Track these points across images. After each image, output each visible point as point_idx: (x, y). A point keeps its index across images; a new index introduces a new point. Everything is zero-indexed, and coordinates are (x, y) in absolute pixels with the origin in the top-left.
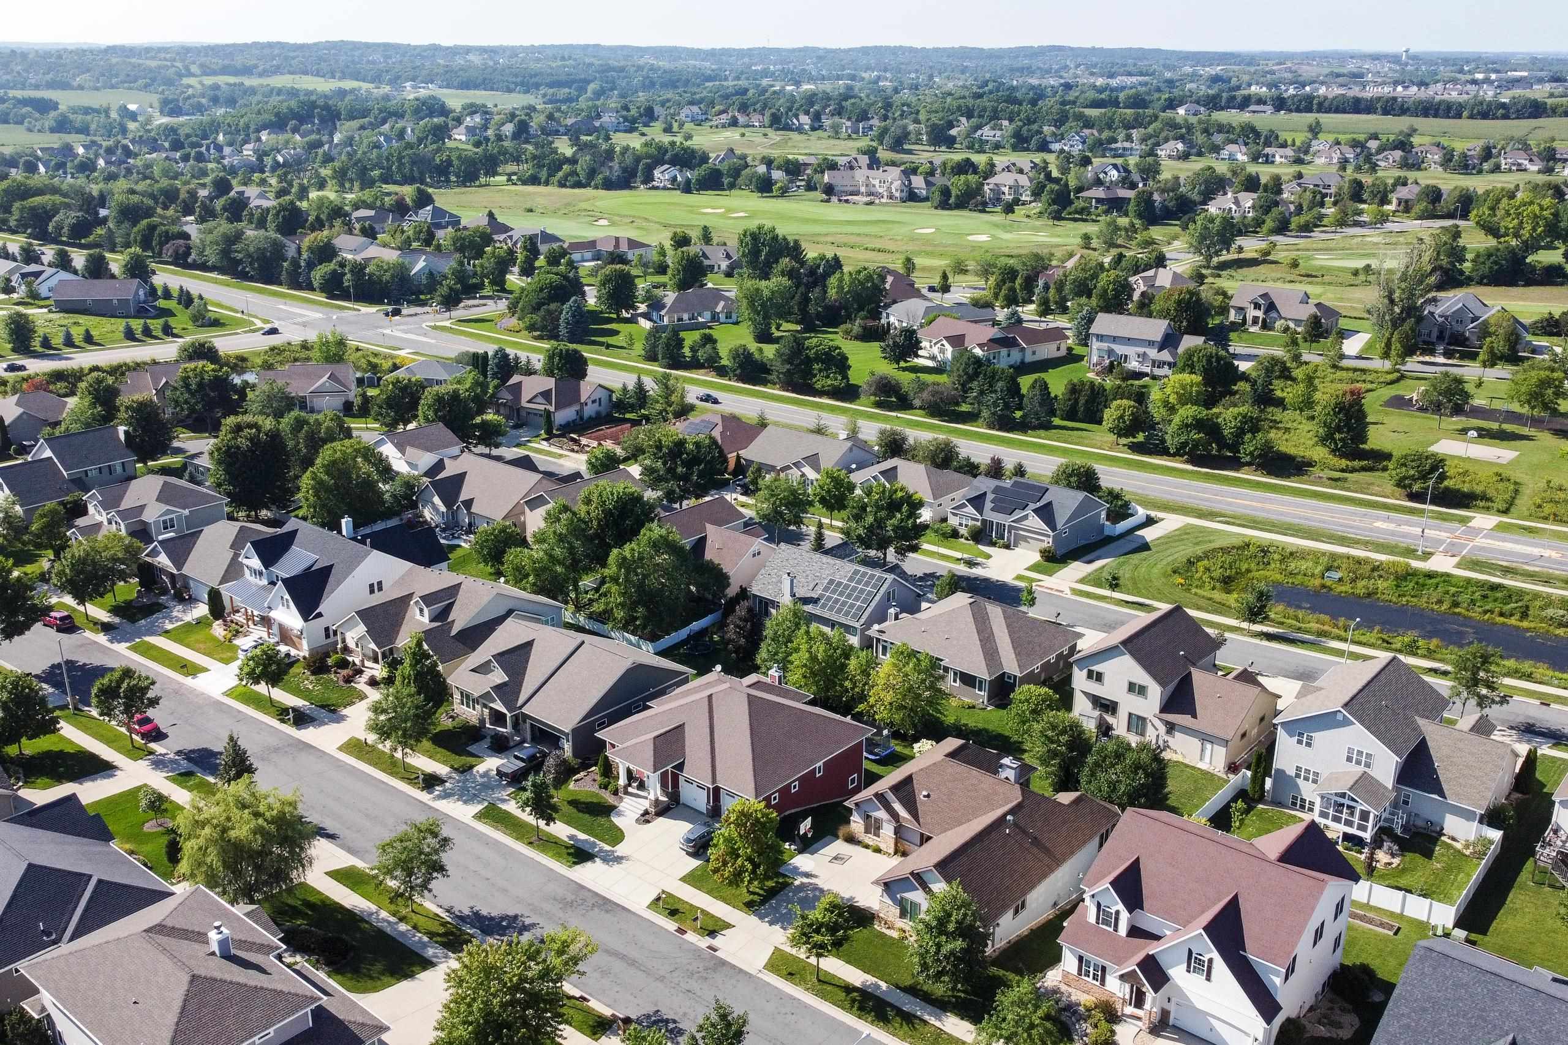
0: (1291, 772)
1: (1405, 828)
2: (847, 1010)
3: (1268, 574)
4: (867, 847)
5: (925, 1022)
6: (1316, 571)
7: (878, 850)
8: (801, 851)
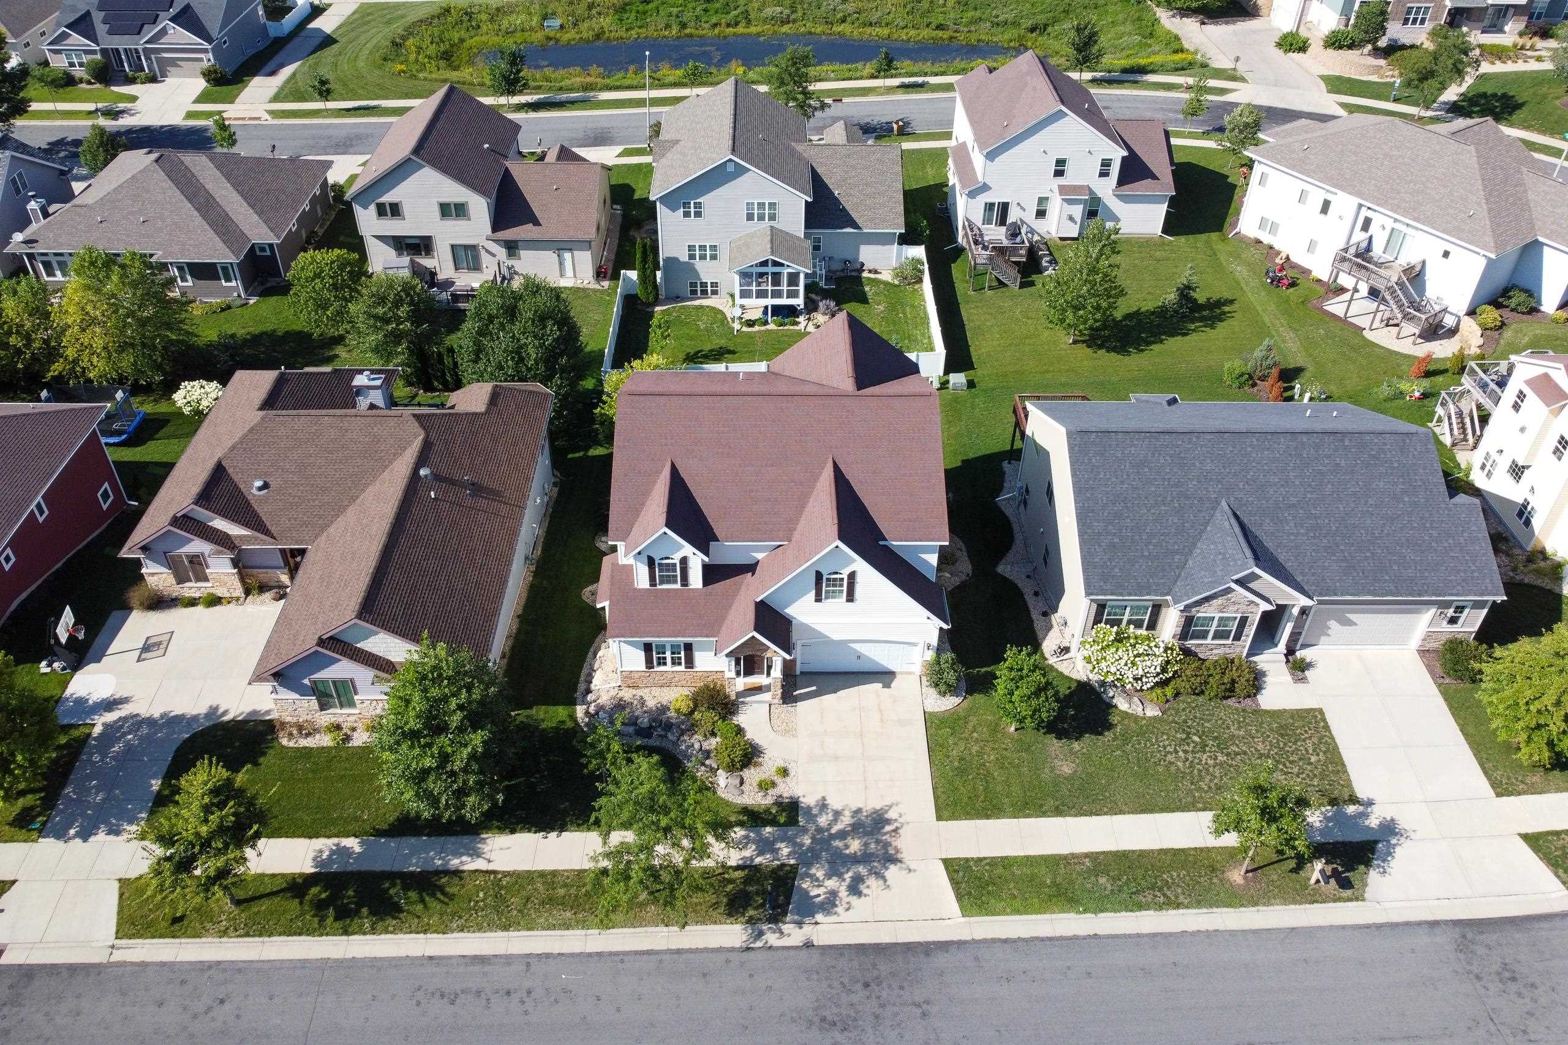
0: (684, 257)
1: (830, 277)
2: (320, 930)
3: (484, 38)
4: (192, 603)
5: (457, 873)
6: (534, 23)
7: (214, 601)
8: (76, 666)
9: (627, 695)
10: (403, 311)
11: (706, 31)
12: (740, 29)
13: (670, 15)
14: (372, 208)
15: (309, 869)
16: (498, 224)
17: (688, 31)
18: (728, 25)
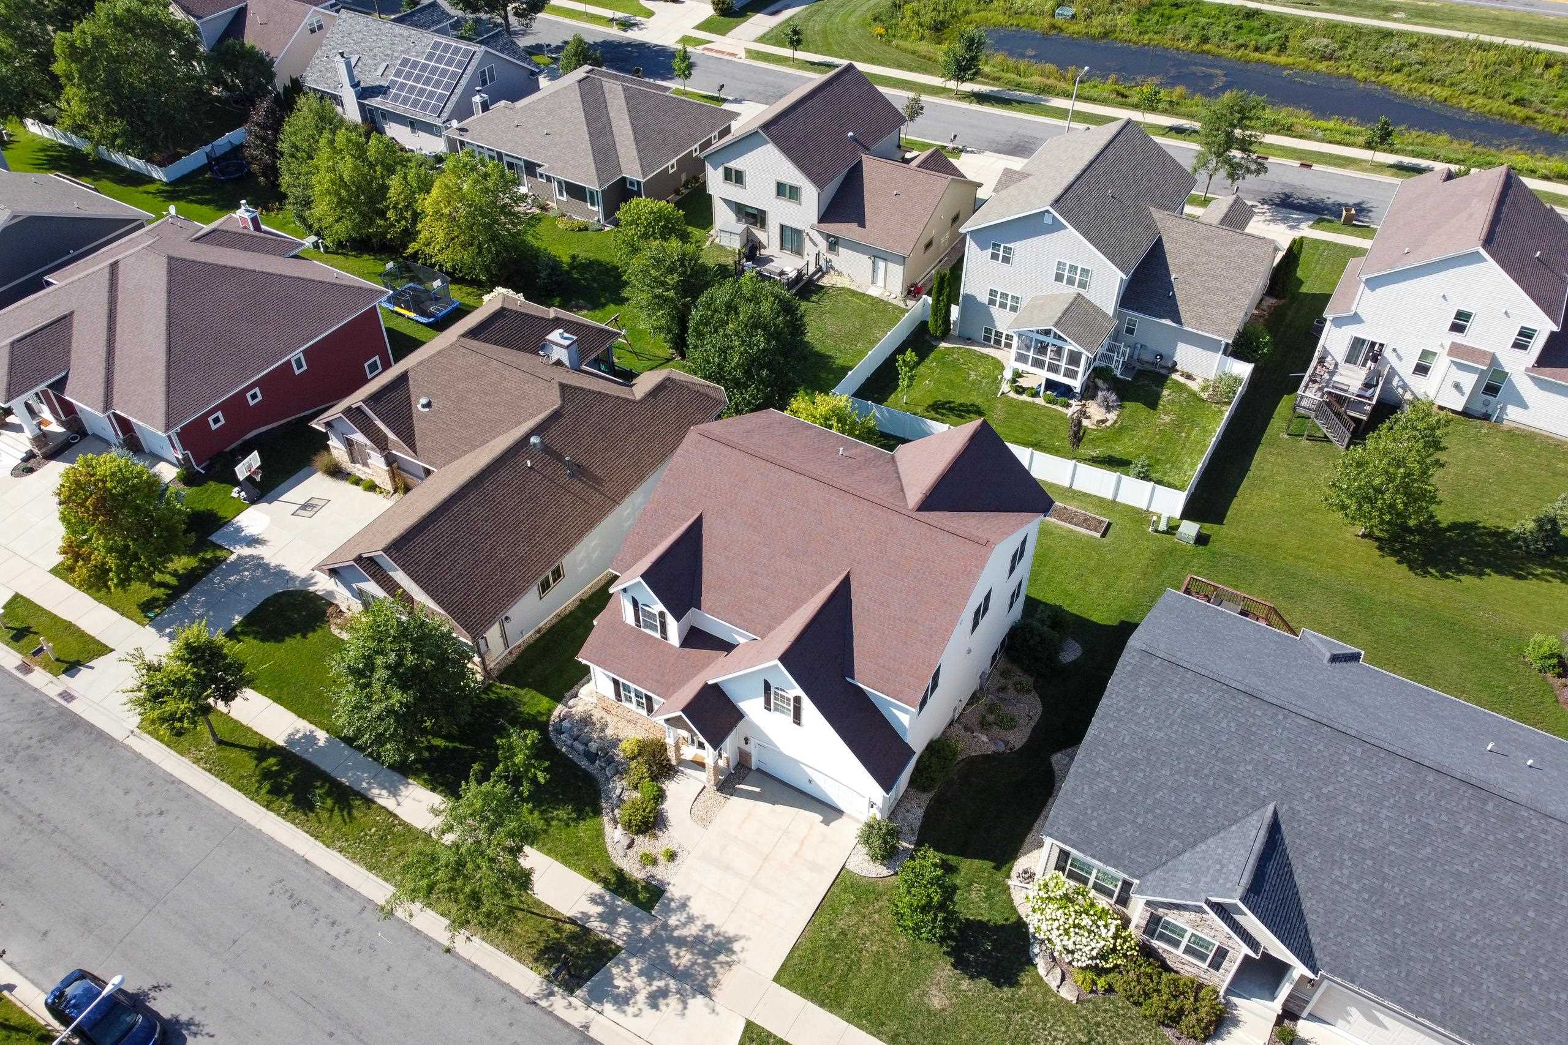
0: (983, 298)
1: (1127, 367)
2: (252, 795)
3: (989, 15)
4: (357, 482)
5: (369, 801)
6: (1046, 8)
7: (372, 487)
8: (254, 501)
9: (597, 715)
10: (672, 279)
11: (1227, 51)
12: (1269, 57)
13: (1196, 25)
14: (721, 170)
15: (280, 742)
16: (827, 215)
17: (1206, 47)
18: (1257, 49)
